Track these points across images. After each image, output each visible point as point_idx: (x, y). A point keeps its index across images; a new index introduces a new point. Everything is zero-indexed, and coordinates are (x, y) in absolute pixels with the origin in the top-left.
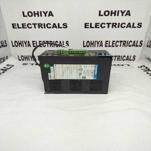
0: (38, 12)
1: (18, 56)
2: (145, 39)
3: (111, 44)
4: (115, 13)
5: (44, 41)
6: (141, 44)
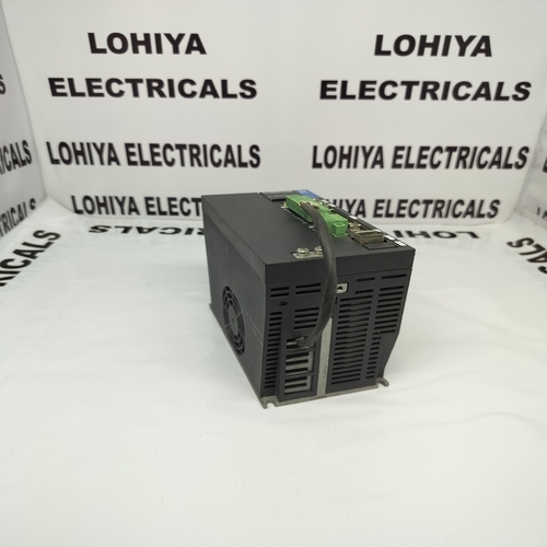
0: (147, 36)
1: (73, 198)
2: (539, 141)
3: (414, 159)
4: (434, 46)
5: (168, 146)
6: (523, 158)
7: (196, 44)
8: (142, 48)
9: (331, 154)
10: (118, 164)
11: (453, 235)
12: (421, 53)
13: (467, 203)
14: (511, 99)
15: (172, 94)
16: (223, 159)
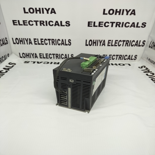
0: (40, 9)
1: (19, 53)
2: (148, 39)
3: (113, 44)
4: (120, 12)
5: (46, 39)
6: (144, 44)
7: (53, 11)
8: (38, 12)
9: (91, 42)
10: (32, 44)
11: (124, 65)
12: (116, 14)
13: (128, 56)
14: (141, 27)
15: (47, 25)
16: (61, 43)
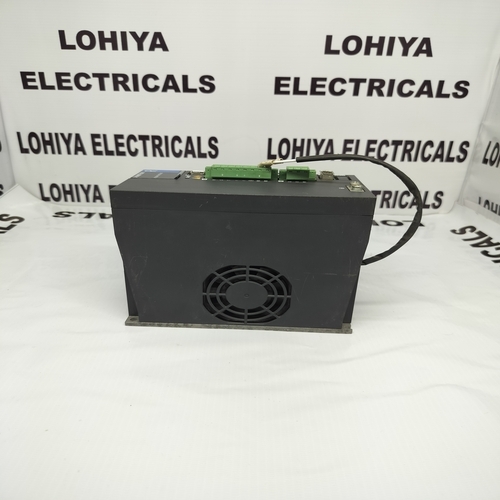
0: (113, 34)
1: (40, 185)
2: (479, 136)
3: (362, 151)
4: (380, 46)
5: (131, 137)
6: (464, 152)
7: (159, 42)
8: (109, 45)
9: (284, 146)
10: (84, 153)
11: (400, 224)
12: (367, 52)
14: (451, 96)
15: (136, 88)
16: (184, 150)
